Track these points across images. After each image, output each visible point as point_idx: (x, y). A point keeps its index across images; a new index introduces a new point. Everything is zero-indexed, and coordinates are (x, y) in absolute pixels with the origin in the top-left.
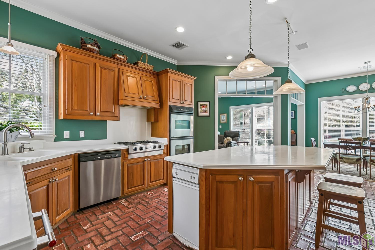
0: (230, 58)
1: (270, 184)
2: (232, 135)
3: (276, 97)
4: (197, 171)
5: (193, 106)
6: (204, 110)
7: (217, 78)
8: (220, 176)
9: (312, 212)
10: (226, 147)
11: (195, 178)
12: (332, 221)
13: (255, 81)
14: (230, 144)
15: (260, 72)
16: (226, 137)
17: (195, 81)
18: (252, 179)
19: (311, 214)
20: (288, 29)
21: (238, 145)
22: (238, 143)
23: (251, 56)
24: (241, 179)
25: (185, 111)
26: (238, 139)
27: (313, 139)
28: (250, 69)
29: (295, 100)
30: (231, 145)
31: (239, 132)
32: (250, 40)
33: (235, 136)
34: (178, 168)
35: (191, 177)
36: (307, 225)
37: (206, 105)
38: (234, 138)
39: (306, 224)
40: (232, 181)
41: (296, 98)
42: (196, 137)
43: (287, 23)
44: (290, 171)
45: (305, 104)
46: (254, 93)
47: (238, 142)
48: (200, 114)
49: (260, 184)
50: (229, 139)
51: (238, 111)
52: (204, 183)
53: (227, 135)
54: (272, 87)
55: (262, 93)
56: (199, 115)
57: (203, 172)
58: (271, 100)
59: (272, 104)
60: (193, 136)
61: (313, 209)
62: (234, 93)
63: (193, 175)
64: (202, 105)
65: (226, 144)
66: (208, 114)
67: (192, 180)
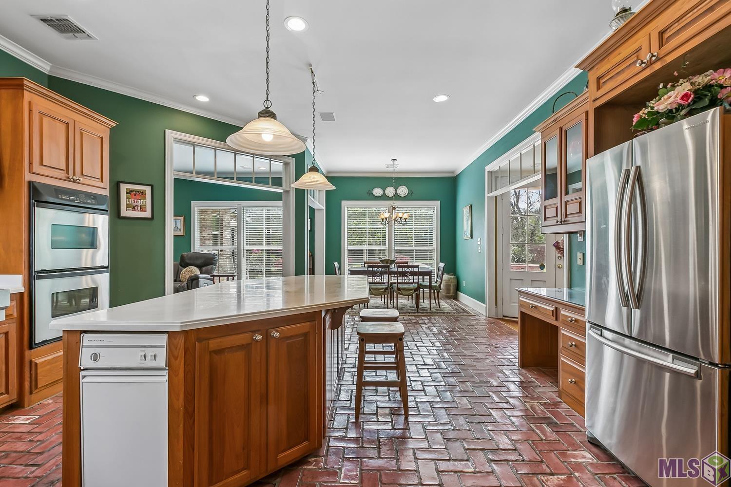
0: (202, 99)
1: (303, 338)
2: (199, 262)
3: (287, 192)
4: (163, 340)
5: (106, 193)
6: (136, 204)
7: (170, 135)
8: (219, 340)
9: (344, 373)
10: (186, 287)
11: (155, 356)
12: (368, 376)
13: (252, 158)
14: (195, 282)
15: (281, 146)
16: (185, 267)
17: (112, 130)
18: (277, 334)
19: (344, 375)
20: (313, 83)
21: (214, 283)
22: (214, 278)
23: (267, 113)
24: (259, 337)
25: (84, 203)
26: (212, 269)
27: (336, 264)
28: (267, 138)
29: (313, 199)
30: (198, 282)
31: (215, 255)
32: (268, 85)
33: (206, 263)
34: (102, 343)
35: (145, 356)
36: (342, 392)
37: (143, 194)
38: (204, 269)
39: (340, 392)
40: (241, 346)
41: (313, 198)
42: (114, 268)
43: (312, 73)
44: (327, 312)
45: (324, 208)
46: (249, 180)
47: (214, 276)
48: (125, 212)
49: (288, 342)
50: (191, 271)
51: (209, 212)
52: (180, 364)
53: (188, 261)
54: (280, 173)
55: (260, 181)
56: (122, 215)
57: (178, 339)
58: (278, 197)
59: (280, 203)
60: (107, 267)
61: (345, 368)
62: (209, 174)
63: (150, 352)
64: (131, 191)
65: (185, 283)
66: (147, 214)
67: (149, 363)
